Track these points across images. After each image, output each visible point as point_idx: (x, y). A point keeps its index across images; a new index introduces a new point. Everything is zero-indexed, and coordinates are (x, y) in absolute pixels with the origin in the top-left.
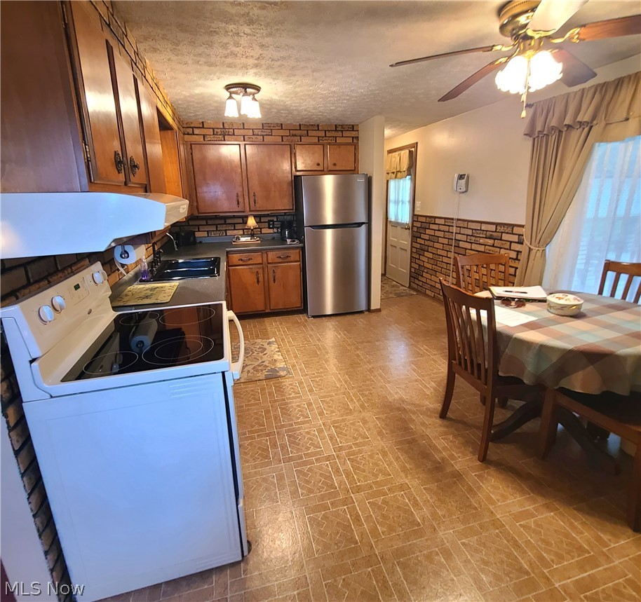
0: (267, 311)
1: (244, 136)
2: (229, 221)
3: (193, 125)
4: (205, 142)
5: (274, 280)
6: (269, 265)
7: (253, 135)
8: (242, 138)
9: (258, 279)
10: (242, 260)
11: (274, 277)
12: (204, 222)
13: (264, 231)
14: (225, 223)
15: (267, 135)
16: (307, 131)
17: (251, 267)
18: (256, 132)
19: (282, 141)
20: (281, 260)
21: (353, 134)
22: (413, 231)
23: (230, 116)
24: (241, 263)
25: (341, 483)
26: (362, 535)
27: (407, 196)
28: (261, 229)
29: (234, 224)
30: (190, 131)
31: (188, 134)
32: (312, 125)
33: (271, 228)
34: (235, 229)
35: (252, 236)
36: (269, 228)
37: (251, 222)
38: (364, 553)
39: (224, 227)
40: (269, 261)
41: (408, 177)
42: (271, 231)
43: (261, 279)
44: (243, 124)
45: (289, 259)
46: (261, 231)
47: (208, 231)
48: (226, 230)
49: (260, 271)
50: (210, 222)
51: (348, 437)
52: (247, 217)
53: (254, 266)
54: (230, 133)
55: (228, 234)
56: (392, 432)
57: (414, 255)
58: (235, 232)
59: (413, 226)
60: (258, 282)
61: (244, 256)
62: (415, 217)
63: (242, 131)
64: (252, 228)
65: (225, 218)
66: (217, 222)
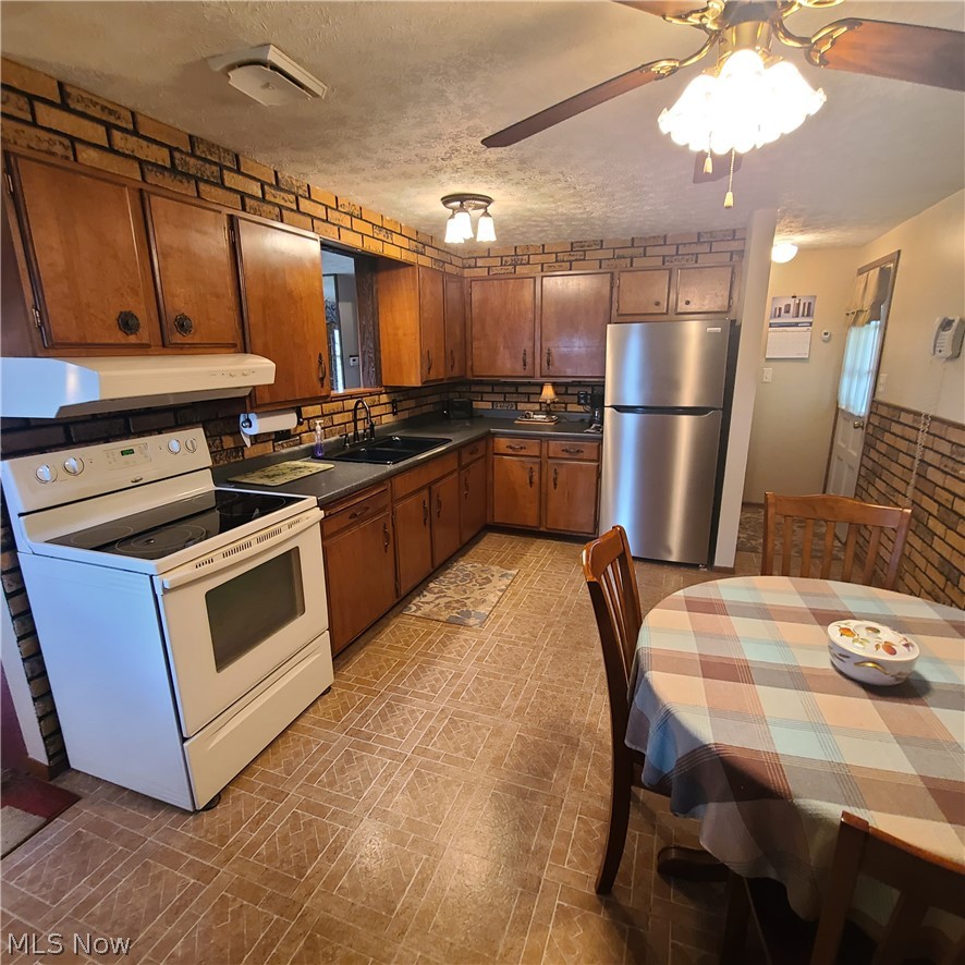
0: (541, 529)
1: (542, 264)
2: (521, 390)
3: (476, 255)
4: (490, 277)
5: (555, 484)
6: (550, 461)
7: (557, 261)
8: (540, 268)
9: (531, 478)
10: (511, 448)
11: (555, 480)
12: (489, 389)
13: (570, 408)
14: (517, 393)
15: (576, 260)
16: (645, 247)
17: (523, 459)
18: (561, 256)
19: (600, 267)
20: (567, 455)
21: (734, 246)
22: (867, 433)
23: (456, 242)
24: (510, 451)
25: (374, 794)
26: (319, 871)
27: (867, 361)
28: (566, 404)
29: (529, 394)
30: (472, 262)
31: (469, 267)
32: (654, 237)
33: (582, 404)
34: (529, 402)
35: (549, 413)
36: (579, 404)
37: (548, 393)
38: (294, 895)
39: (514, 398)
40: (551, 455)
41: (873, 323)
42: (581, 408)
43: (536, 478)
44: (543, 246)
45: (580, 456)
46: (566, 408)
47: (493, 402)
48: (516, 402)
49: (536, 468)
50: (496, 389)
51: (450, 743)
52: (541, 386)
53: (528, 459)
54: (524, 262)
55: (519, 408)
56: (518, 767)
57: (861, 482)
58: (529, 406)
59: (869, 422)
60: (531, 482)
61: (515, 442)
62: (874, 404)
63: (539, 257)
64: (549, 402)
65: (517, 385)
66: (507, 389)
